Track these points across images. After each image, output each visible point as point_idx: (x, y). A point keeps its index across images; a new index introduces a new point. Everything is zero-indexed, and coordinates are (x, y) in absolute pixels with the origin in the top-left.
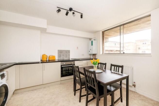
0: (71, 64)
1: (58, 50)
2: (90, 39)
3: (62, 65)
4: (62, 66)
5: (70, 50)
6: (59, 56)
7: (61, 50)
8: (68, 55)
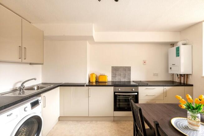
0: (132, 91)
1: (112, 67)
2: (172, 44)
3: (115, 91)
4: (116, 94)
5: (130, 67)
6: (114, 75)
7: (116, 67)
8: (127, 74)
